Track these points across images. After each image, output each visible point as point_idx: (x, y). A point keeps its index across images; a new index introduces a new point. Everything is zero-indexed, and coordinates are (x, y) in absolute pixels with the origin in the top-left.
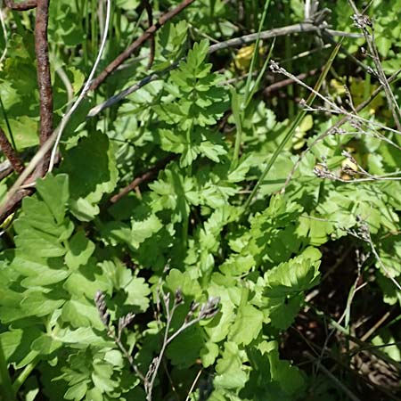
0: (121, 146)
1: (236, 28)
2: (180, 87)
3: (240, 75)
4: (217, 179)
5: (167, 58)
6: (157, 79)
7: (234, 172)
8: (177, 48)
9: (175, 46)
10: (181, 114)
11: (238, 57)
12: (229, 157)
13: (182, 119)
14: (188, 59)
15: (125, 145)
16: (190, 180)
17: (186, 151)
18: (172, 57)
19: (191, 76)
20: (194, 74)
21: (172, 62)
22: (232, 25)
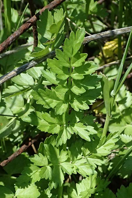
0: (10, 120)
1: (105, 26)
2: (57, 74)
3: (106, 63)
4: (88, 152)
5: (45, 46)
6: (36, 66)
7: (102, 147)
8: (55, 36)
9: (53, 35)
10: (58, 99)
11: (105, 48)
12: (99, 135)
13: (58, 104)
14: (65, 47)
15: (14, 118)
16: (66, 153)
17: (61, 132)
18: (51, 46)
19: (67, 65)
20: (70, 63)
21: (50, 50)
22: (101, 24)
